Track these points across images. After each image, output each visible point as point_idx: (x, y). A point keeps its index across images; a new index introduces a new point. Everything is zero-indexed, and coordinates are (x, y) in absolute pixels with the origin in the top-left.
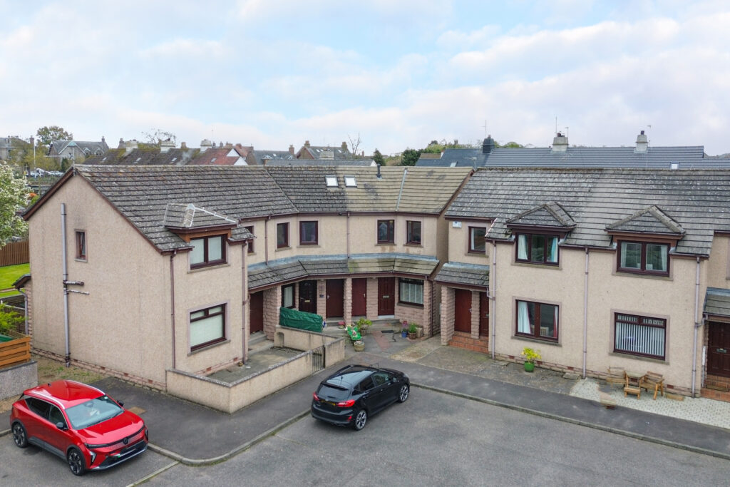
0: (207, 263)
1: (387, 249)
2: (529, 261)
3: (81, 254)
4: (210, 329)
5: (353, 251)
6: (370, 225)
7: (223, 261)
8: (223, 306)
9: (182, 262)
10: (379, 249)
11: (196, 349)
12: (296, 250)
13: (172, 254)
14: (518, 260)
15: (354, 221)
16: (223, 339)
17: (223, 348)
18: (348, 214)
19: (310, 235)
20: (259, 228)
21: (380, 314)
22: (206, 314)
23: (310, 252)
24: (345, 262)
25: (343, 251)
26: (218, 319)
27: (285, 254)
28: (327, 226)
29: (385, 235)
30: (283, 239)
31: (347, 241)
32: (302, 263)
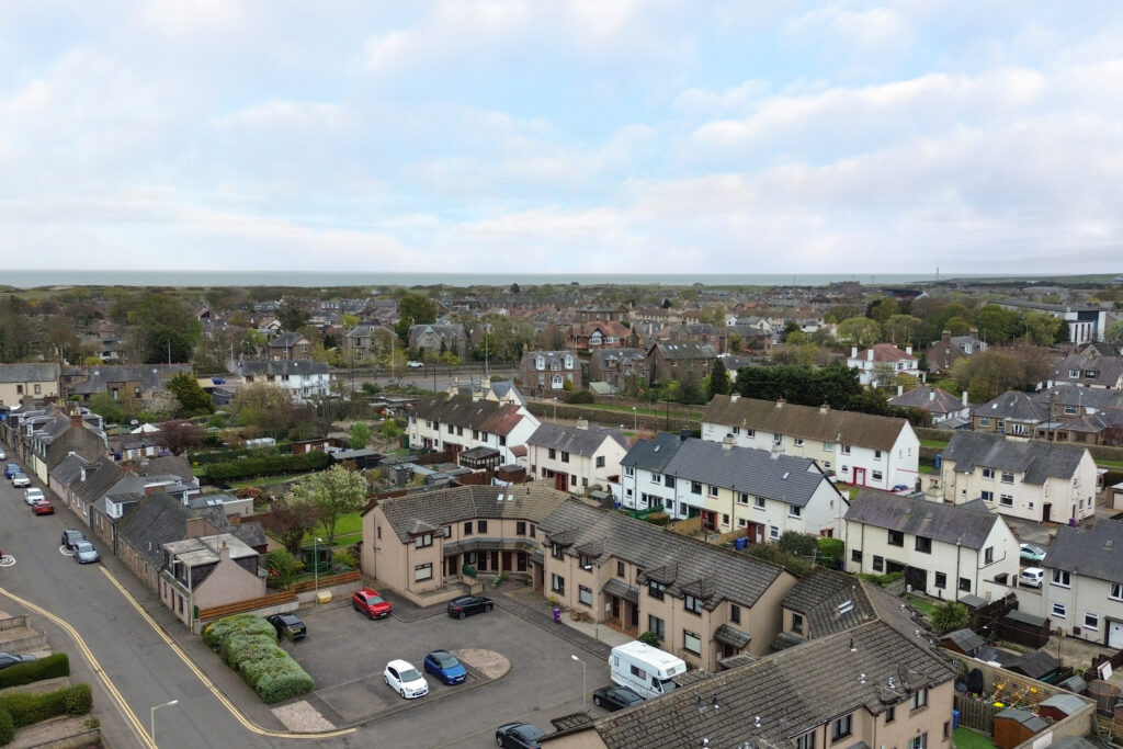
0: (424, 546)
1: (522, 537)
2: (556, 557)
3: (380, 537)
4: (425, 573)
5: (505, 536)
6: (513, 525)
7: (431, 545)
8: (431, 564)
9: (412, 547)
10: (518, 537)
11: (418, 581)
12: (476, 534)
13: (407, 544)
14: (553, 556)
15: (504, 521)
16: (431, 578)
17: (430, 582)
18: (502, 519)
19: (483, 528)
20: (454, 527)
21: (519, 570)
22: (423, 567)
23: (483, 536)
24: (498, 543)
25: (500, 537)
26: (429, 569)
27: (469, 537)
28: (491, 524)
29: (521, 529)
30: (468, 530)
31: (501, 532)
32: (478, 542)
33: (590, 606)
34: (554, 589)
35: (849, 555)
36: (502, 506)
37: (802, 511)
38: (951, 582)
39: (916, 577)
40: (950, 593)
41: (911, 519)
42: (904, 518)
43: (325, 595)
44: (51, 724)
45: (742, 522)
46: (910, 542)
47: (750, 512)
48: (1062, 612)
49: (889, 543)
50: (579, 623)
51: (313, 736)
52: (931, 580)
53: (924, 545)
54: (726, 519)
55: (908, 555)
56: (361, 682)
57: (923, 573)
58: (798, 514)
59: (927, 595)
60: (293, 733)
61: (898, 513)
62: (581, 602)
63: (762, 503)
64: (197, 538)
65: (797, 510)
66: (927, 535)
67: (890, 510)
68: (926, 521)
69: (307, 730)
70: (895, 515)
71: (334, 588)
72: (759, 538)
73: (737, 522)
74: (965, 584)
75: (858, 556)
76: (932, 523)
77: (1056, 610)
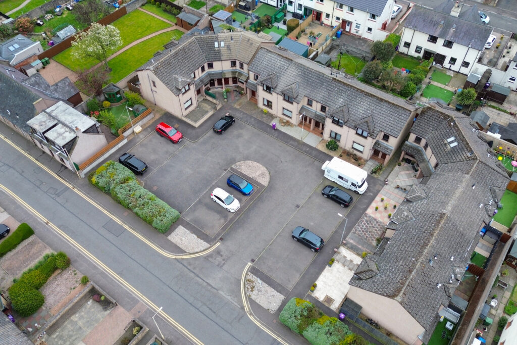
0: (186, 91)
1: (234, 68)
2: (266, 91)
3: (155, 86)
4: (189, 104)
5: (224, 69)
6: (229, 63)
7: (189, 89)
8: (191, 98)
9: (180, 94)
10: (232, 68)
11: (186, 109)
12: (207, 71)
14: (264, 90)
15: (223, 62)
16: (192, 104)
17: (191, 107)
18: (222, 60)
19: (211, 66)
20: (196, 72)
21: (233, 83)
22: (187, 101)
23: (211, 70)
24: (221, 73)
25: (221, 69)
26: (190, 101)
27: (204, 73)
28: (215, 64)
29: (233, 64)
30: (203, 69)
31: (222, 67)
32: (209, 74)
33: (291, 118)
34: (264, 105)
35: (402, 44)
36: (219, 51)
37: (377, 18)
38: (459, 63)
39: (440, 59)
40: (456, 67)
41: (443, 29)
42: (439, 27)
43: (138, 129)
44: (55, 279)
45: (338, 18)
46: (440, 42)
47: (344, 14)
48: (514, 80)
49: (428, 41)
50: (286, 127)
51: (201, 254)
52: (447, 60)
53: (449, 44)
54: (328, 16)
55: (438, 48)
56: (200, 202)
57: (443, 57)
58: (374, 18)
59: (443, 67)
60: (190, 254)
61: (436, 24)
62: (283, 114)
63: (352, 10)
64: (44, 111)
65: (373, 16)
66: (451, 39)
67: (431, 22)
68: (452, 30)
69: (196, 250)
70: (434, 26)
71: (140, 123)
72: (347, 29)
73: (335, 19)
74: (466, 64)
75: (407, 45)
76: (455, 32)
77: (511, 79)
